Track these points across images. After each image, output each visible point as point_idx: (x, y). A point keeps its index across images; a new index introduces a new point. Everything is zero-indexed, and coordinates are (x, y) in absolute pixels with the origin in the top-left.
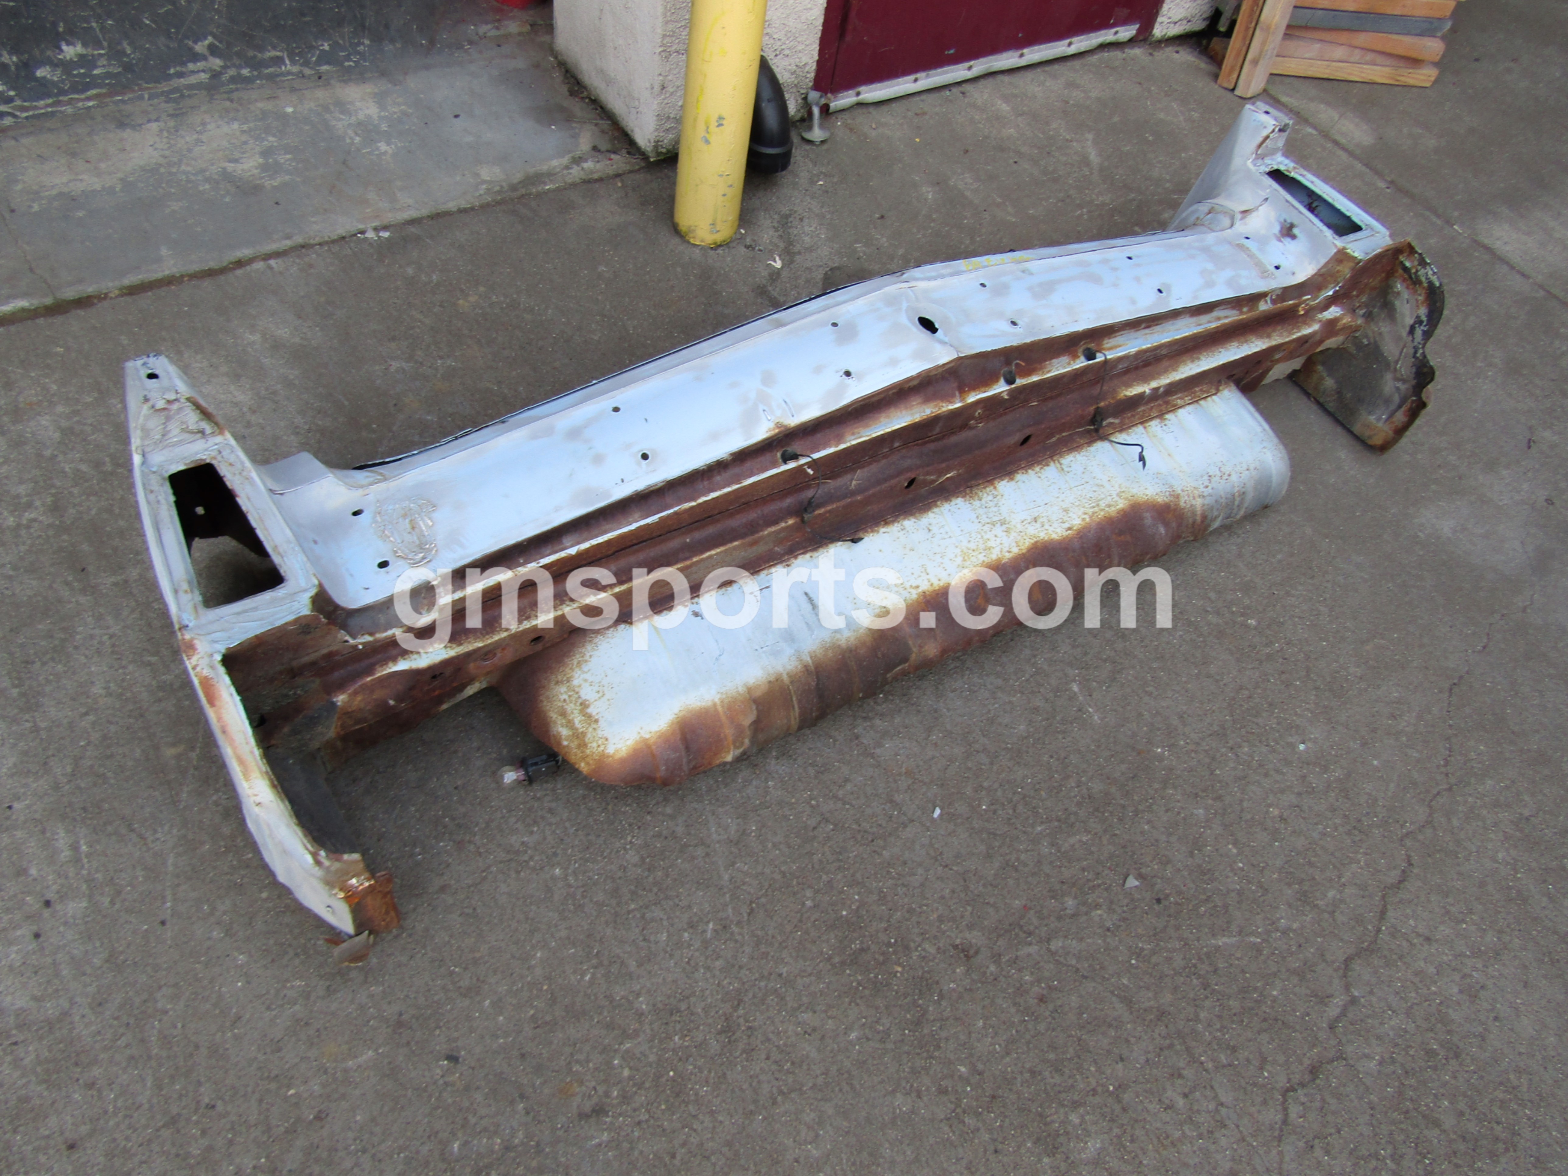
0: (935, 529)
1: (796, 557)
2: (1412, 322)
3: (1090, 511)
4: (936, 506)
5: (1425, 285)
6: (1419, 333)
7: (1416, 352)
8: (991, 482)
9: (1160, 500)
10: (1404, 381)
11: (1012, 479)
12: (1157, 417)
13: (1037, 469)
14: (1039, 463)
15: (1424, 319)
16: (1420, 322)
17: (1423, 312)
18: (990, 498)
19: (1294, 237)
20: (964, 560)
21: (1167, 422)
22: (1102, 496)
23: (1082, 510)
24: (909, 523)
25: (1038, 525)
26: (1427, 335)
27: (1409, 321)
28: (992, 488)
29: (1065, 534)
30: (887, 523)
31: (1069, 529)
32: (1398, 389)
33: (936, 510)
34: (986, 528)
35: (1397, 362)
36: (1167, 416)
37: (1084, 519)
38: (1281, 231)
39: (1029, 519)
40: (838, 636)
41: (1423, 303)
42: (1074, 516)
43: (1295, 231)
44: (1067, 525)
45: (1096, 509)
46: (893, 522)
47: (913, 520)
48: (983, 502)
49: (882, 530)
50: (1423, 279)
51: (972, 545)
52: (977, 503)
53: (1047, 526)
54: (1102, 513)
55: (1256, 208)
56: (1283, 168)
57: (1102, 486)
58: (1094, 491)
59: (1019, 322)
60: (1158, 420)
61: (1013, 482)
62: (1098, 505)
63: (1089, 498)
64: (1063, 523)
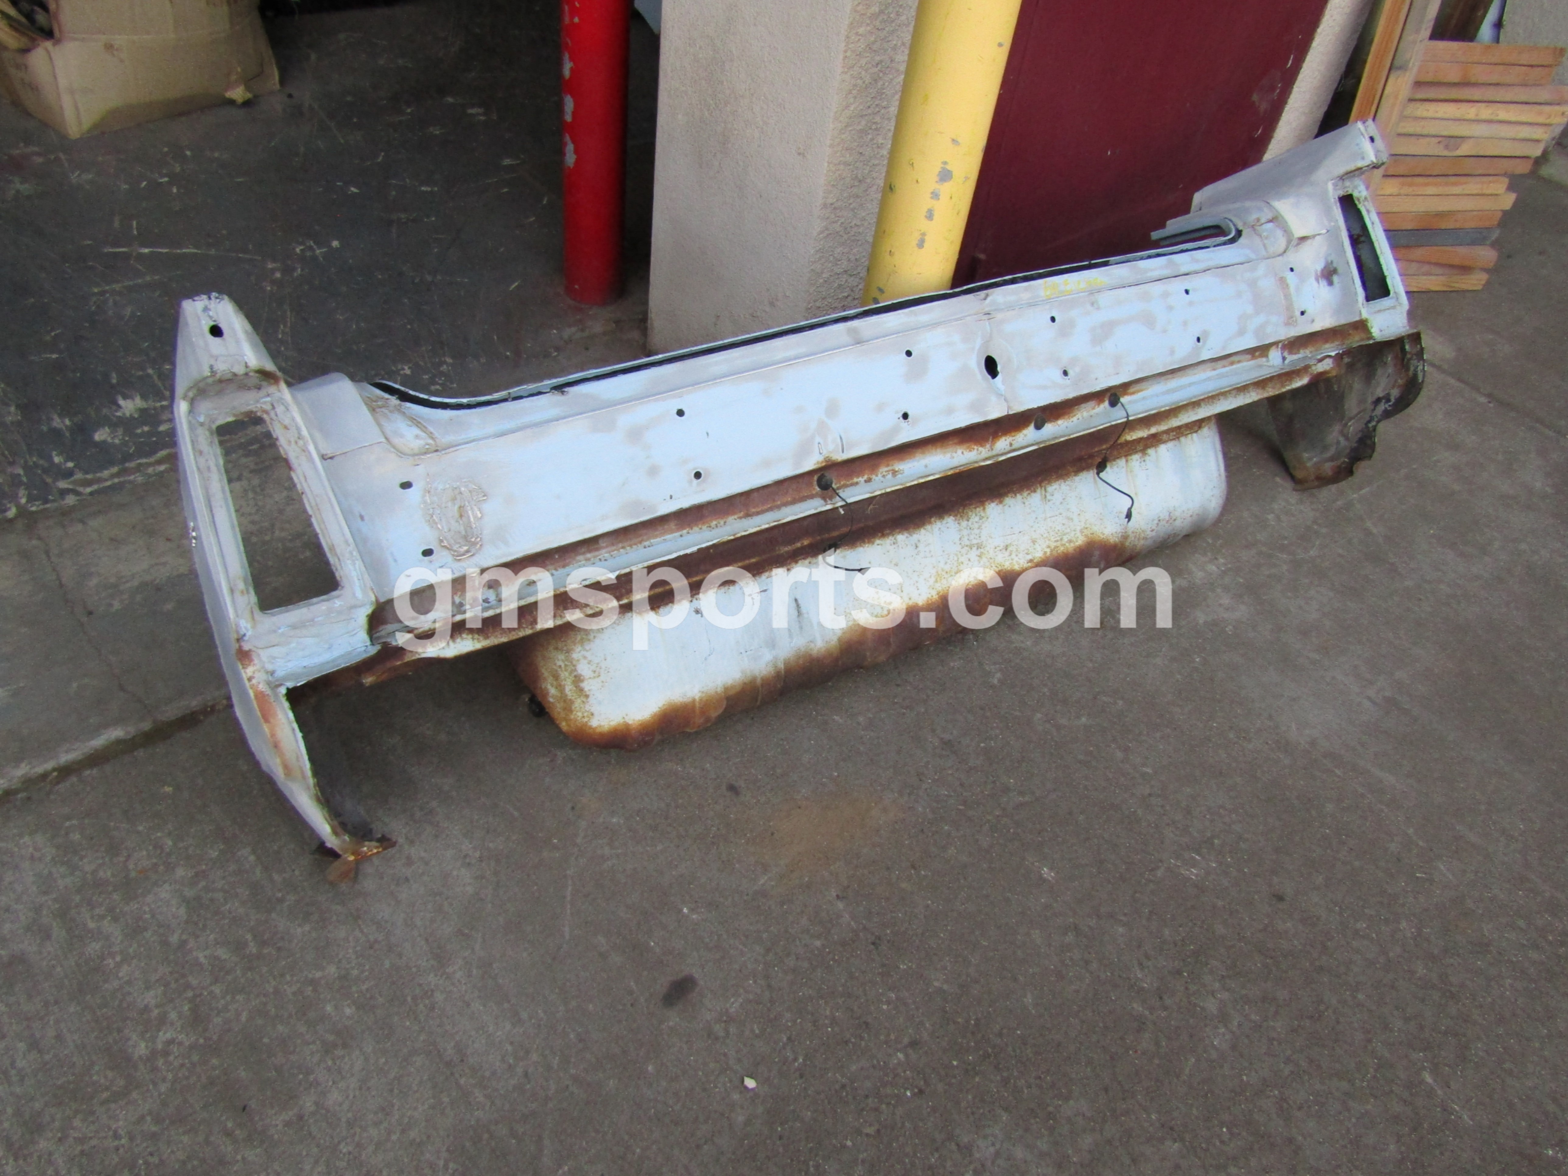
0: (921, 547)
1: (796, 562)
2: (1381, 395)
3: (1053, 545)
4: (930, 523)
5: (1411, 373)
6: (1382, 407)
7: (1369, 422)
8: (982, 503)
9: (1113, 540)
10: (1347, 438)
11: (1001, 502)
12: (1140, 450)
13: (1025, 494)
14: (1028, 488)
15: (1393, 400)
16: (1388, 400)
17: (1395, 393)
18: (977, 519)
19: (1330, 283)
20: (936, 581)
21: (1147, 458)
22: (1068, 530)
23: (1048, 542)
24: (902, 538)
25: (1007, 553)
26: (1387, 414)
27: (1380, 393)
28: (981, 509)
30: (883, 536)
31: (1031, 561)
32: (1338, 443)
33: (928, 527)
34: (964, 551)
35: (1351, 419)
36: (1149, 451)
37: (1045, 552)
38: (1322, 270)
39: (1002, 545)
40: (812, 645)
41: (1399, 386)
42: (1039, 548)
43: (1335, 279)
44: (1029, 557)
45: (1058, 543)
46: (888, 535)
47: (906, 534)
48: (970, 523)
49: (878, 541)
50: (1412, 369)
51: (947, 568)
52: (964, 523)
53: (1013, 556)
54: (1062, 548)
55: (1314, 236)
56: (1355, 194)
57: (1072, 519)
58: (1064, 524)
59: (1070, 372)
60: (1140, 454)
61: (1001, 506)
62: (1061, 539)
63: (1056, 531)
64: (1027, 554)
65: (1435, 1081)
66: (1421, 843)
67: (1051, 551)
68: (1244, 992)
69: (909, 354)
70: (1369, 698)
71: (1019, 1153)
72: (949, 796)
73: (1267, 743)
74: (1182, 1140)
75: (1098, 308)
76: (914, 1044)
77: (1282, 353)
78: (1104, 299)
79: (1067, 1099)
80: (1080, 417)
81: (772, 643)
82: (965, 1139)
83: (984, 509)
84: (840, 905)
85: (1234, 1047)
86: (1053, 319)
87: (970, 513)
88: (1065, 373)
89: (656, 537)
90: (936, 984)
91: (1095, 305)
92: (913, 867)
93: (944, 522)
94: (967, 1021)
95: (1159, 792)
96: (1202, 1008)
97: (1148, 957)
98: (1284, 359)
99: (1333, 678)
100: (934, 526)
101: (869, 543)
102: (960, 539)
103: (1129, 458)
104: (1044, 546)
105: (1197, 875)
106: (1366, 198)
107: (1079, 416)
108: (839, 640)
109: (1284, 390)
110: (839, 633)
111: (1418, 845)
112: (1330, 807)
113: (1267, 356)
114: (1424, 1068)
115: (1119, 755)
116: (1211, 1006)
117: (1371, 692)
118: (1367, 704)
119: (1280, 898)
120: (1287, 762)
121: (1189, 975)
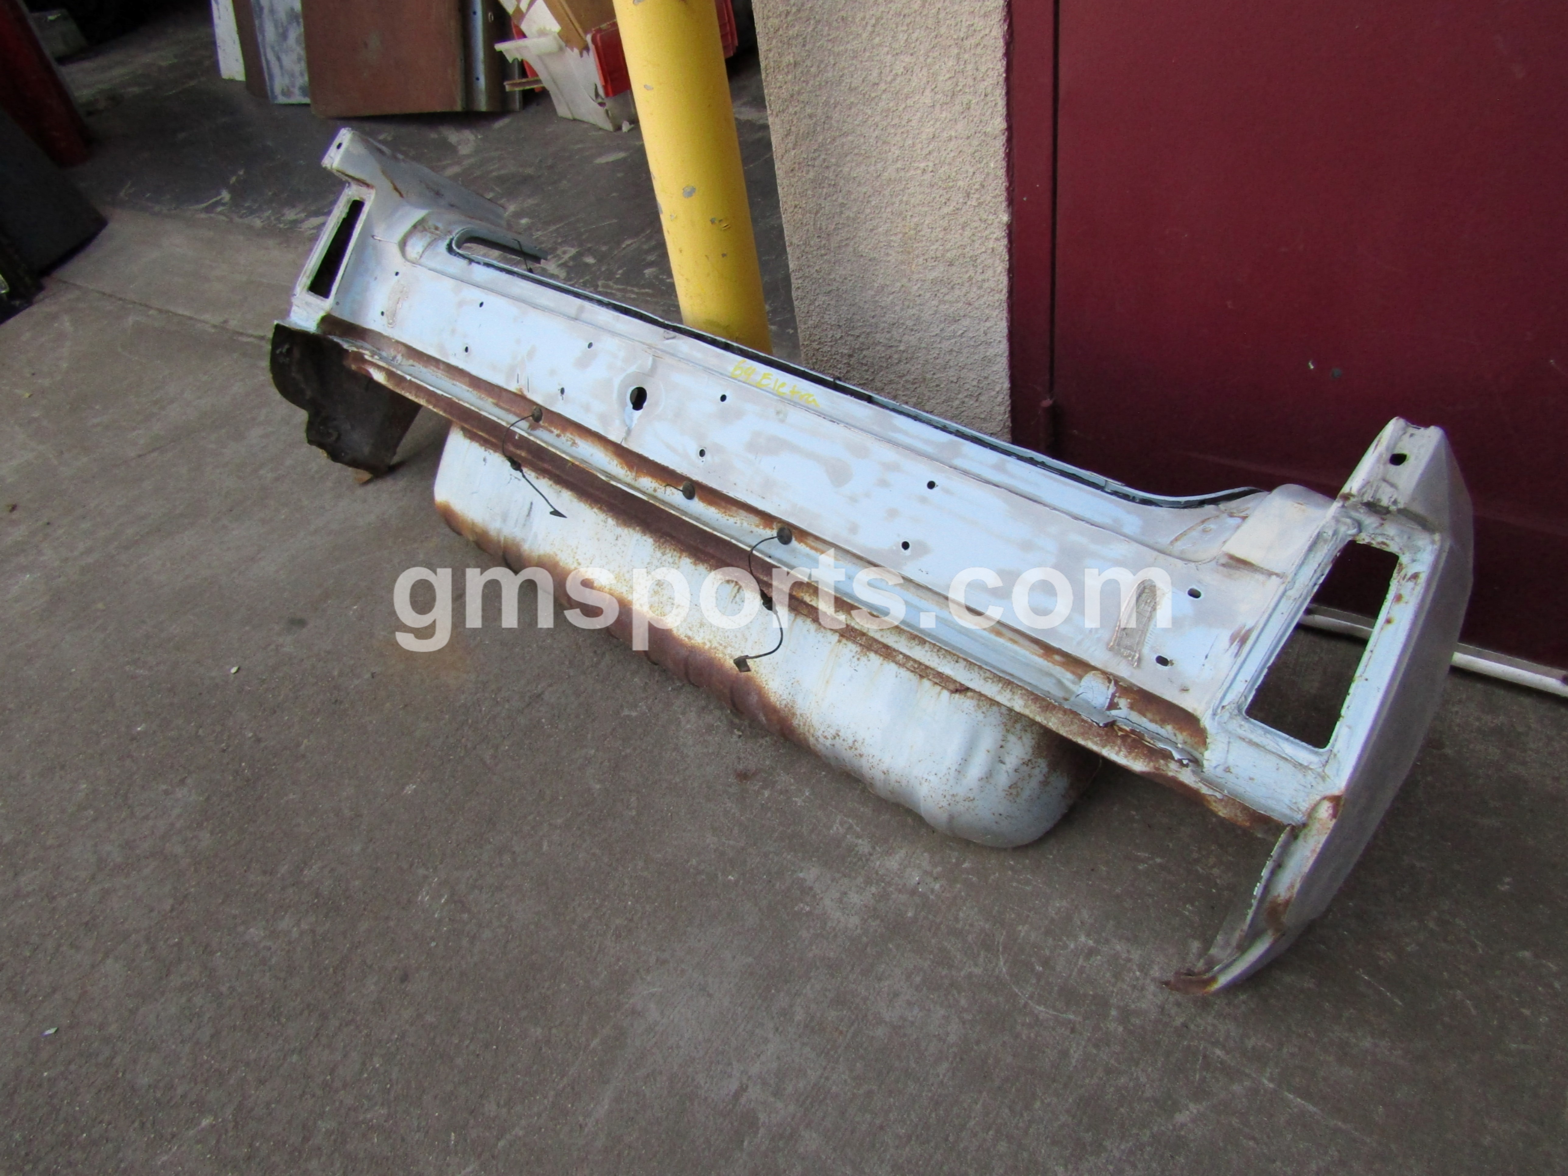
1: (544, 477)
3: (715, 644)
4: (634, 529)
9: (773, 699)
11: (695, 564)
12: (861, 645)
18: (671, 560)
21: (864, 659)
22: (737, 646)
23: (712, 637)
24: (611, 522)
28: (679, 555)
29: (682, 637)
30: (600, 508)
31: (689, 638)
33: (631, 531)
36: (872, 655)
37: (704, 644)
40: (522, 543)
42: (702, 634)
44: (690, 634)
45: (721, 648)
46: (604, 511)
48: (664, 558)
49: (595, 510)
52: (659, 554)
54: (721, 655)
55: (1270, 574)
56: (1404, 559)
57: (746, 639)
58: (736, 637)
59: (708, 456)
60: (858, 649)
61: (693, 567)
62: (725, 647)
63: (726, 634)
64: (690, 629)
65: (203, 1130)
66: (501, 1144)
67: (710, 648)
68: (299, 949)
69: (590, 345)
70: (743, 1089)
71: (177, 811)
72: (481, 711)
73: (618, 960)
74: (172, 910)
75: (782, 421)
76: (259, 740)
77: (1113, 696)
78: (796, 416)
79: (212, 833)
80: (739, 522)
81: (505, 519)
82: (189, 781)
83: (680, 557)
84: (368, 676)
85: (245, 944)
86: (723, 398)
87: (668, 551)
88: (702, 453)
89: (460, 382)
90: (305, 741)
91: (781, 416)
92: (406, 706)
93: (645, 538)
94: (274, 764)
95: (519, 860)
96: (283, 917)
97: (332, 870)
98: (1112, 706)
99: (766, 1041)
100: (635, 534)
101: (590, 505)
102: (649, 564)
103: (844, 641)
104: (707, 637)
105: (422, 902)
106: (1415, 576)
107: (738, 520)
108: (539, 556)
109: (1081, 741)
110: (542, 552)
111: (499, 1140)
112: (538, 1032)
113: (1080, 677)
114: (216, 1118)
115: (559, 821)
116: (285, 923)
117: (754, 1092)
118: (734, 1086)
119: (405, 978)
120: (596, 983)
121: (314, 904)
